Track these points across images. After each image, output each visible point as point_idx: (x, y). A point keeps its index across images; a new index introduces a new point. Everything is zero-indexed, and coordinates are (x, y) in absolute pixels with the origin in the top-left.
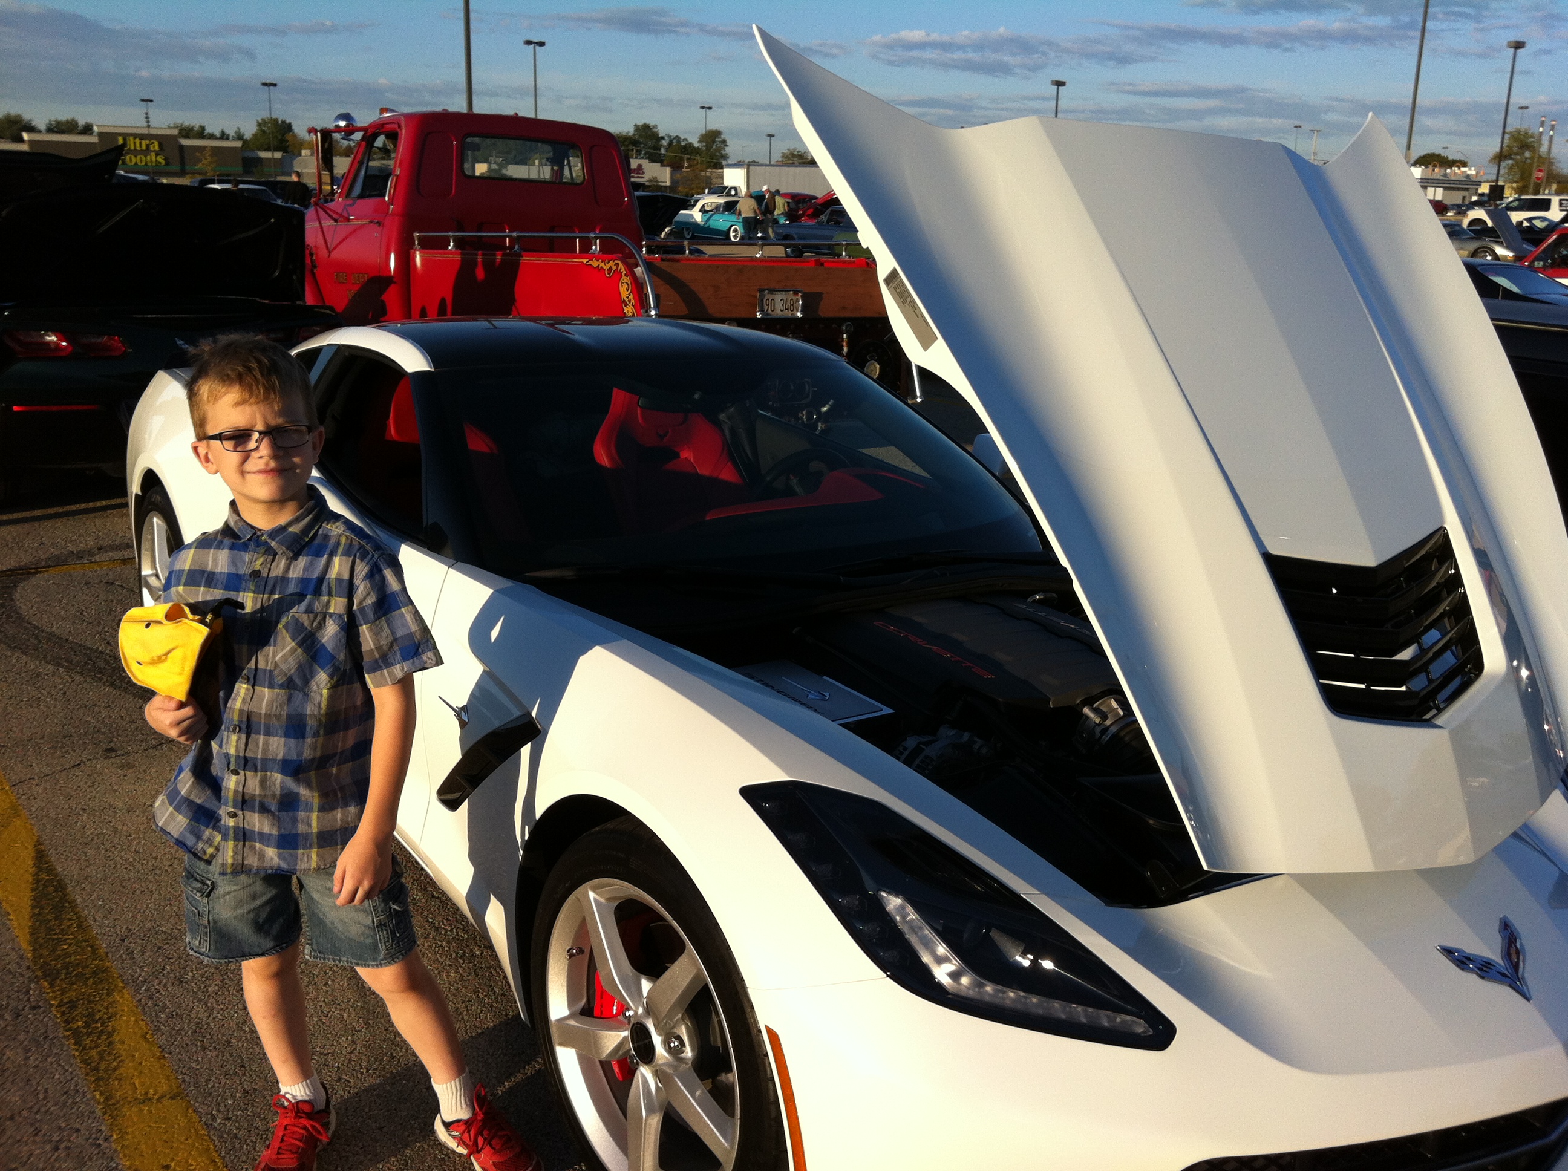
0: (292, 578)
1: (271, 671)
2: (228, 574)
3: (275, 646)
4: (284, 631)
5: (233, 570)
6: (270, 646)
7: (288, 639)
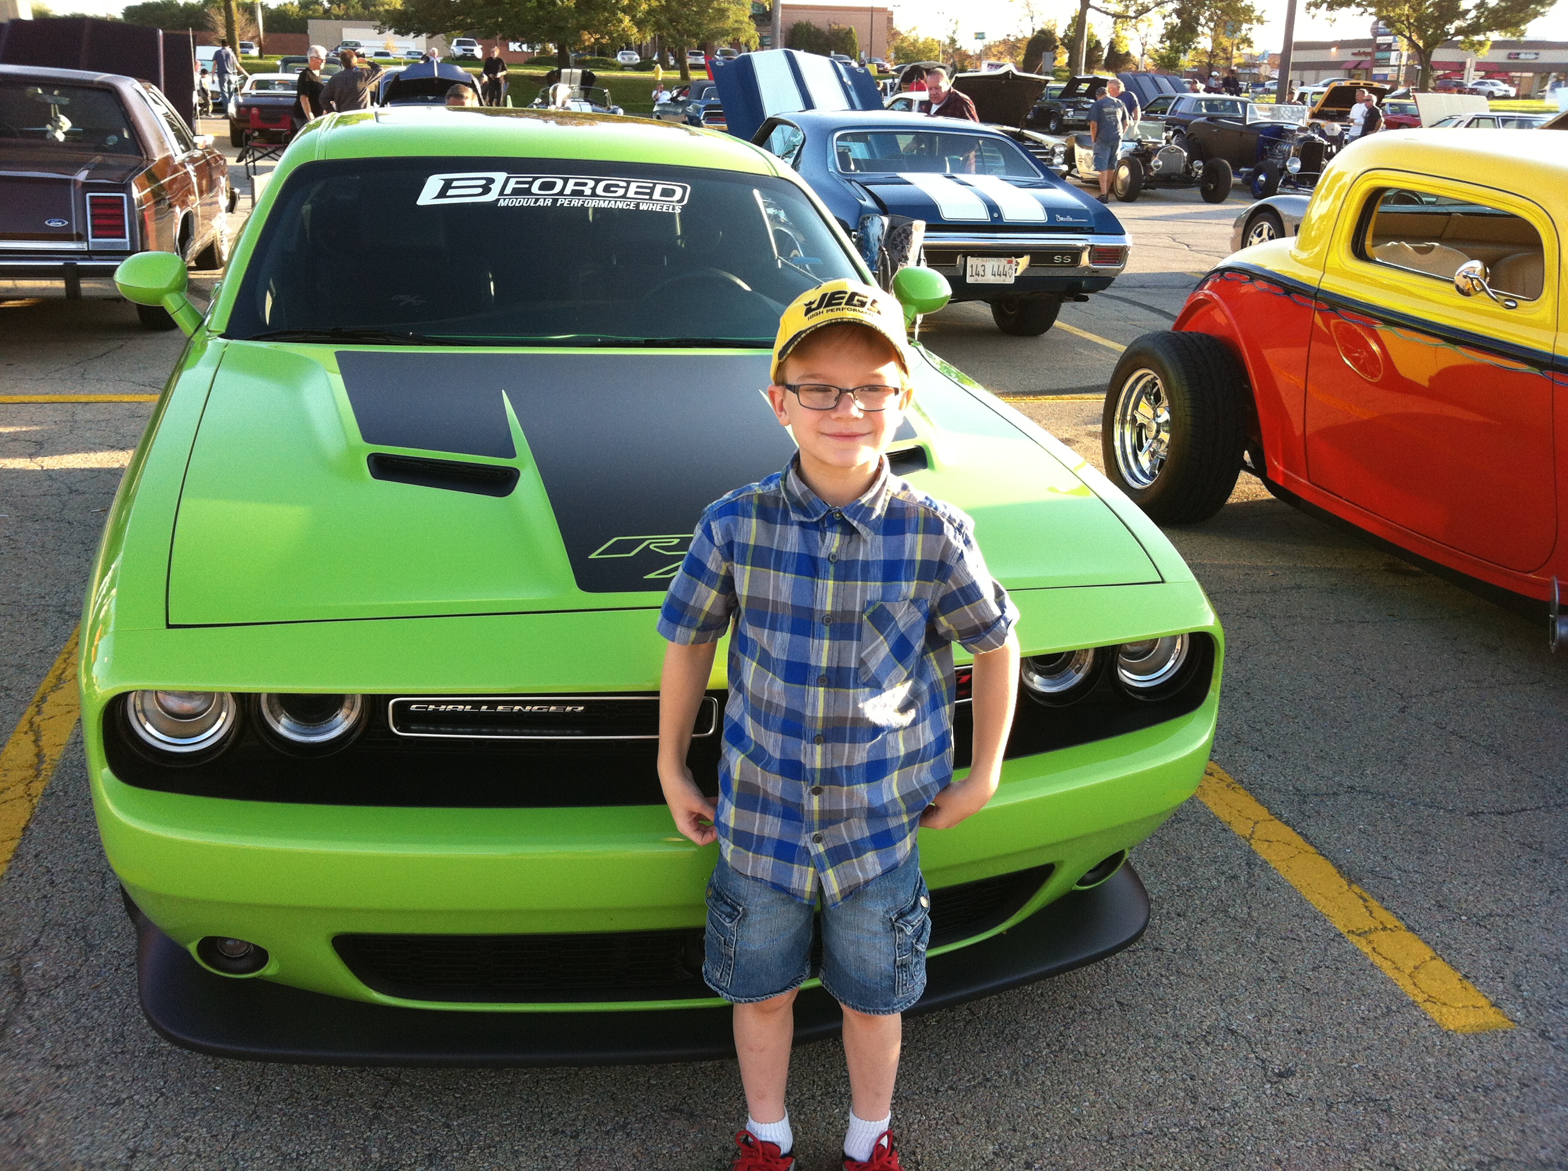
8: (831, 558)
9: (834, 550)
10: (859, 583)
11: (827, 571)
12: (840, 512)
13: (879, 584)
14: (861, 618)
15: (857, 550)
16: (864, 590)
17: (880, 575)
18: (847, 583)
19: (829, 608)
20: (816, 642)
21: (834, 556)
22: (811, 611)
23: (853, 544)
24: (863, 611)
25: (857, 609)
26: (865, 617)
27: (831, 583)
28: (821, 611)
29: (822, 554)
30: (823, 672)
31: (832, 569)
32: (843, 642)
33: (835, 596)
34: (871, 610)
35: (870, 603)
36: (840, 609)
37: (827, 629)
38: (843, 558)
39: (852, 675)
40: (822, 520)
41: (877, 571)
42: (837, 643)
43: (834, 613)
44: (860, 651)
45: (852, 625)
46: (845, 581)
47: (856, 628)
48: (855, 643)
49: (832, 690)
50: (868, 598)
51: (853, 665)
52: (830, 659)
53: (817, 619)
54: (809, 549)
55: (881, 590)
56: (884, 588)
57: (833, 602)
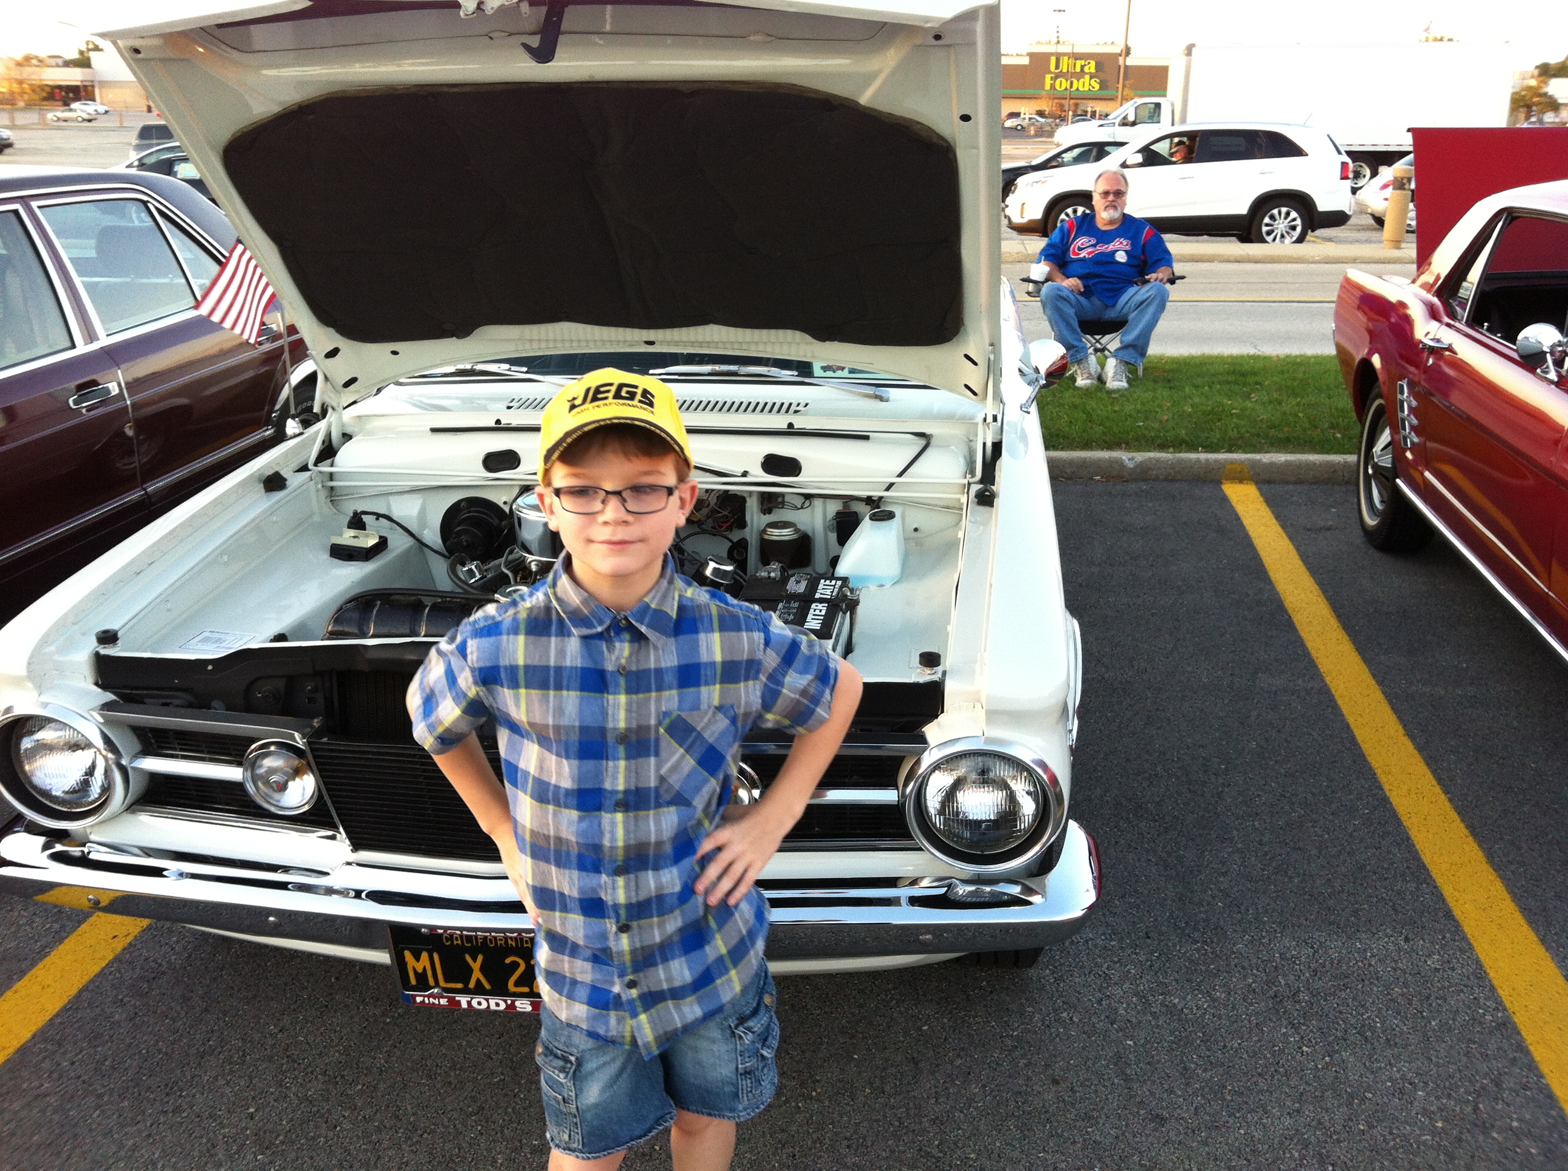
0: (667, 668)
1: (657, 789)
2: (582, 669)
3: (657, 754)
4: (667, 736)
5: (589, 664)
6: (649, 756)
7: (677, 745)
8: (622, 671)
9: (623, 661)
10: (654, 694)
11: (617, 685)
12: (626, 618)
13: (674, 692)
14: (657, 731)
15: (648, 657)
16: (658, 700)
17: (675, 683)
18: (641, 696)
19: (622, 725)
20: (611, 763)
21: (624, 668)
22: (603, 731)
23: (643, 652)
24: (659, 723)
25: (653, 722)
26: (662, 730)
27: (623, 698)
28: (615, 729)
29: (610, 667)
30: (620, 796)
31: (622, 681)
32: (640, 760)
33: (629, 711)
34: (667, 721)
35: (666, 714)
36: (634, 725)
37: (621, 750)
38: (634, 668)
39: (653, 795)
40: (608, 629)
41: (670, 678)
42: (633, 762)
43: (628, 730)
44: (658, 767)
45: (649, 740)
46: (637, 692)
47: (652, 744)
48: (652, 760)
49: (631, 814)
50: (664, 709)
51: (653, 783)
52: (627, 779)
53: (610, 739)
54: (594, 661)
55: (676, 699)
56: (680, 696)
57: (627, 718)
